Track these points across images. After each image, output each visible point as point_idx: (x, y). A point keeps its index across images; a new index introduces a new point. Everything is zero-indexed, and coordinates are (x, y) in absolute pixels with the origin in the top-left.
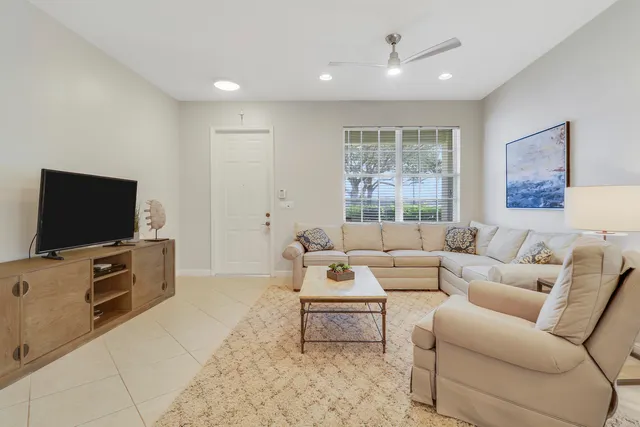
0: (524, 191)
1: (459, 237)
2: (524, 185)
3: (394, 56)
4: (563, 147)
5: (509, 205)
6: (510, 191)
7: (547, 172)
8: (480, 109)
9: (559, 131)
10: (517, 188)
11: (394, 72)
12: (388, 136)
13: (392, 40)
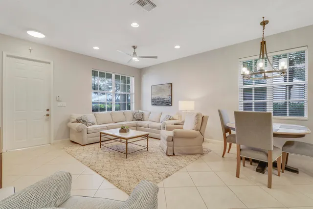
0: (158, 100)
1: (138, 116)
2: (158, 99)
3: (135, 53)
4: (170, 89)
5: (152, 105)
6: (153, 100)
7: (165, 96)
8: (140, 72)
9: (169, 85)
10: (155, 100)
11: (135, 59)
12: (109, 76)
13: (134, 47)
